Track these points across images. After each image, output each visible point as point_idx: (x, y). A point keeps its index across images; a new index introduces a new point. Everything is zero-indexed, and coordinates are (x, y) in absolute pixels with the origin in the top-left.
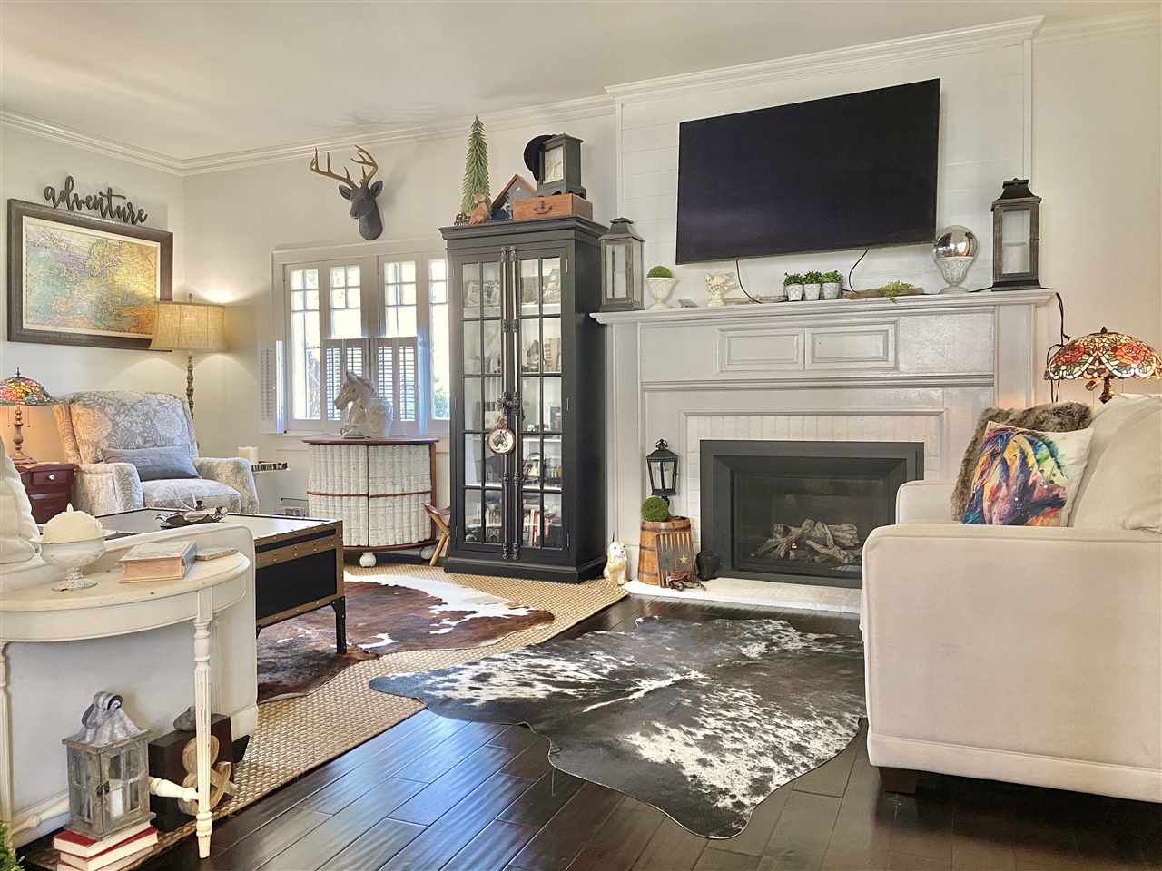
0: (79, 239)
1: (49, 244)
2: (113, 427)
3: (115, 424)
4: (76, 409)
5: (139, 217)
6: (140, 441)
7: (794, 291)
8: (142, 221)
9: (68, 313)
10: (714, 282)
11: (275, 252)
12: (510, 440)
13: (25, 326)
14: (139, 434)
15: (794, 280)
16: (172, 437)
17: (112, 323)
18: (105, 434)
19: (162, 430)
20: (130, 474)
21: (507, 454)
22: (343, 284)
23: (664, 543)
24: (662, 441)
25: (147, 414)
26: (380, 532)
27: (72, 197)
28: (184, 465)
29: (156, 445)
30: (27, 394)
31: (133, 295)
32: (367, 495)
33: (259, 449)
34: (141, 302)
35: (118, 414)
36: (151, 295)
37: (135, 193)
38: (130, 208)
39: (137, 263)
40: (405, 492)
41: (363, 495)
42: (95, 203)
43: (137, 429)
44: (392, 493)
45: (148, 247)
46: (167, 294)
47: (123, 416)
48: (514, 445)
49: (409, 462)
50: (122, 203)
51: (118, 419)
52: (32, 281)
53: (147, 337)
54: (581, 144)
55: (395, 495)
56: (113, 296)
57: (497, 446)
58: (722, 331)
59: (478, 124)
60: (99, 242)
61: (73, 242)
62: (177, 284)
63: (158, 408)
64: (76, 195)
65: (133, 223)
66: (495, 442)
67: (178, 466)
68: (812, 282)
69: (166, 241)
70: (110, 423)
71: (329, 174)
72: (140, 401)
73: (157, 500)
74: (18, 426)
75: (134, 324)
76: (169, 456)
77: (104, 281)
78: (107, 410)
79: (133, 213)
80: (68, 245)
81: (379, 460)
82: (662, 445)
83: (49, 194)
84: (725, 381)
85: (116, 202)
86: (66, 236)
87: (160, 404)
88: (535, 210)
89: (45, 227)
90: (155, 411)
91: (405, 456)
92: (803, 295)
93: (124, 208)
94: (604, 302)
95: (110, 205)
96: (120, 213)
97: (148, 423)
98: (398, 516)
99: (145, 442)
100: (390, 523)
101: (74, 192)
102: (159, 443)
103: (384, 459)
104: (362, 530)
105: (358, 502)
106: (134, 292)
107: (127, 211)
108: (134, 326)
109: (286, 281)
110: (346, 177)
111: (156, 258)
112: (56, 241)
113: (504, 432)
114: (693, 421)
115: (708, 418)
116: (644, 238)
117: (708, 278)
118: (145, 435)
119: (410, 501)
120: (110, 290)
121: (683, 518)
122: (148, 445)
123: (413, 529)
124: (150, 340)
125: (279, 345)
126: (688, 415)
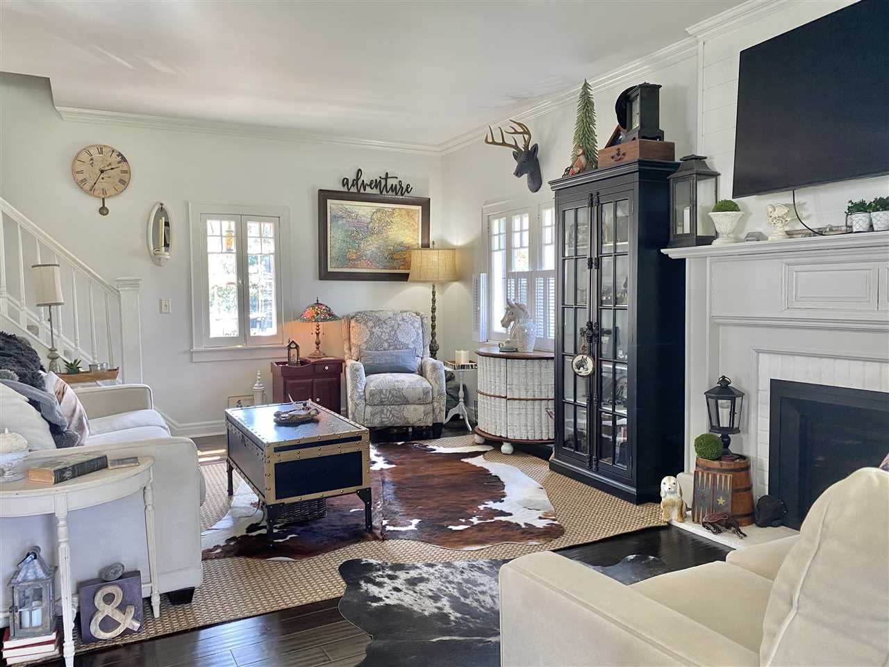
0: (363, 210)
1: (344, 215)
2: (370, 335)
3: (372, 333)
4: (353, 323)
5: (407, 190)
6: (386, 345)
7: (860, 221)
8: (408, 193)
9: (358, 259)
10: (775, 214)
11: (484, 207)
12: (590, 364)
13: (330, 270)
14: (386, 341)
15: (860, 207)
16: (407, 342)
17: (388, 264)
18: (365, 340)
19: (402, 338)
20: (357, 370)
21: (589, 376)
22: (519, 230)
23: (702, 480)
24: (724, 377)
25: (393, 327)
26: (515, 428)
27: (360, 182)
28: (405, 363)
29: (396, 348)
30: (318, 314)
31: (401, 244)
32: (506, 397)
33: (470, 353)
34: (408, 248)
35: (374, 326)
36: (415, 243)
37: (403, 174)
38: (401, 186)
39: (405, 222)
40: (536, 397)
41: (503, 397)
42: (376, 184)
43: (385, 337)
44: (525, 397)
45: (412, 210)
46: (426, 242)
47: (377, 328)
48: (593, 369)
49: (540, 374)
50: (394, 182)
51: (374, 330)
52: (334, 241)
53: (407, 271)
54: (660, 89)
55: (527, 400)
56: (387, 246)
57: (579, 369)
58: (789, 265)
59: (586, 86)
60: (378, 210)
61: (361, 213)
62: (434, 235)
63: (401, 323)
64: (363, 181)
65: (402, 195)
66: (577, 366)
67: (401, 363)
68: (878, 210)
69: (425, 204)
70: (369, 332)
71: (504, 144)
72: (390, 318)
73: (372, 388)
74: (318, 334)
75: (402, 263)
76: (397, 357)
77: (381, 237)
78: (369, 324)
79: (403, 188)
80: (357, 215)
81: (515, 371)
82: (724, 382)
83: (345, 182)
84: (790, 319)
85: (390, 182)
86: (356, 209)
87: (403, 320)
88: (613, 157)
89: (342, 205)
90: (399, 325)
91: (537, 369)
92: (871, 226)
93: (396, 185)
94: (671, 239)
95: (386, 185)
96: (393, 189)
97: (393, 333)
98: (530, 417)
99: (389, 346)
100: (523, 422)
101: (362, 178)
102: (398, 347)
103: (519, 370)
104: (503, 424)
105: (500, 402)
106: (402, 242)
107: (398, 187)
108: (402, 265)
109: (489, 228)
110: (514, 144)
111: (418, 217)
112: (349, 213)
113: (585, 357)
114: (764, 358)
115: (780, 356)
116: (719, 171)
117: (770, 209)
118: (389, 341)
119: (540, 406)
120: (386, 242)
121: (742, 457)
122: (391, 348)
123: (543, 429)
124: (408, 274)
125: (483, 276)
126: (758, 352)
